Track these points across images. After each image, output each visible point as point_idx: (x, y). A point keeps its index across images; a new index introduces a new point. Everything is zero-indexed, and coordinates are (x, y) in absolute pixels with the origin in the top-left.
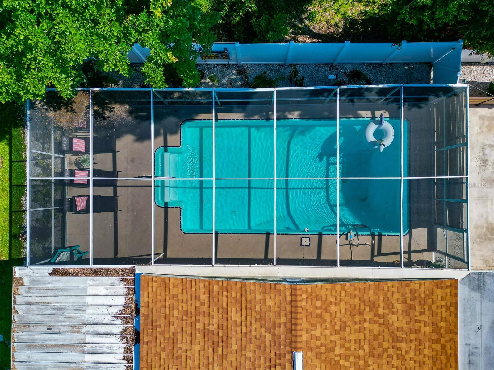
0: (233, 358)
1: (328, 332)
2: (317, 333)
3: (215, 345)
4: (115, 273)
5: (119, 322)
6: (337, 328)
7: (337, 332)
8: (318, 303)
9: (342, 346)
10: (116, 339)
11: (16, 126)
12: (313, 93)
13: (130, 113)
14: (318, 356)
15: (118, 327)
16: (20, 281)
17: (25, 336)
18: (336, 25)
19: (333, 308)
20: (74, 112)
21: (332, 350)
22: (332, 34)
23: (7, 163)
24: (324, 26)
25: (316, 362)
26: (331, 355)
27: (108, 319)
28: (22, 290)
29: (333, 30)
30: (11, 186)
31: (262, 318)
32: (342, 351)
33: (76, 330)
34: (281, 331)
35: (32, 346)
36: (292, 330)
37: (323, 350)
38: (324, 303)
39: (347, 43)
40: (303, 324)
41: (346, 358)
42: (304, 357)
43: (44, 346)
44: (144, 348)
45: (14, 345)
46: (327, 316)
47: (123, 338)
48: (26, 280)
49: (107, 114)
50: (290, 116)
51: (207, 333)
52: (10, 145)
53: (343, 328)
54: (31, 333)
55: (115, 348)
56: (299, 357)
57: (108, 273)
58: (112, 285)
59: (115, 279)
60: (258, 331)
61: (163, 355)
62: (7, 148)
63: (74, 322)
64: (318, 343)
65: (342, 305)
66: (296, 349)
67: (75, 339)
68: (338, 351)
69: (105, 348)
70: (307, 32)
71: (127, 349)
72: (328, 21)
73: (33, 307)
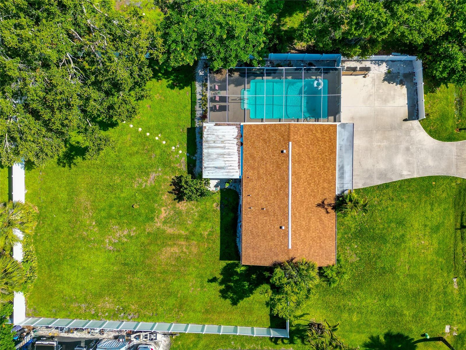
0: (271, 146)
1: (299, 137)
2: (296, 137)
3: (266, 143)
4: (234, 125)
5: (236, 140)
6: (301, 136)
7: (301, 137)
8: (296, 129)
9: (303, 141)
10: (235, 145)
11: (193, 81)
12: (296, 69)
13: (240, 75)
14: (296, 143)
15: (235, 141)
16: (205, 127)
17: (207, 144)
18: (304, 47)
19: (300, 131)
20: (222, 74)
21: (300, 142)
22: (303, 50)
23: (190, 94)
24: (300, 47)
25: (295, 145)
26: (300, 144)
27: (232, 139)
28: (206, 130)
29: (303, 48)
30: (192, 102)
31: (280, 134)
32: (303, 143)
33: (222, 142)
34: (286, 137)
35: (209, 147)
36: (289, 136)
37: (297, 142)
38: (298, 129)
39: (306, 54)
40: (292, 134)
41: (304, 145)
42: (292, 143)
43: (213, 147)
44: (244, 146)
45: (204, 147)
46: (299, 132)
47: (237, 144)
48: (207, 128)
49: (233, 75)
50: (288, 78)
51: (264, 140)
52: (191, 87)
53: (303, 136)
54: (208, 143)
55: (234, 148)
56: (290, 143)
57: (232, 125)
58: (233, 129)
59: (234, 127)
60: (279, 137)
61: (250, 147)
62: (190, 88)
63: (222, 140)
64: (296, 140)
65: (303, 130)
66: (290, 141)
67: (222, 145)
68: (301, 142)
69: (231, 148)
70: (294, 49)
71: (238, 148)
72: (301, 46)
73: (209, 135)
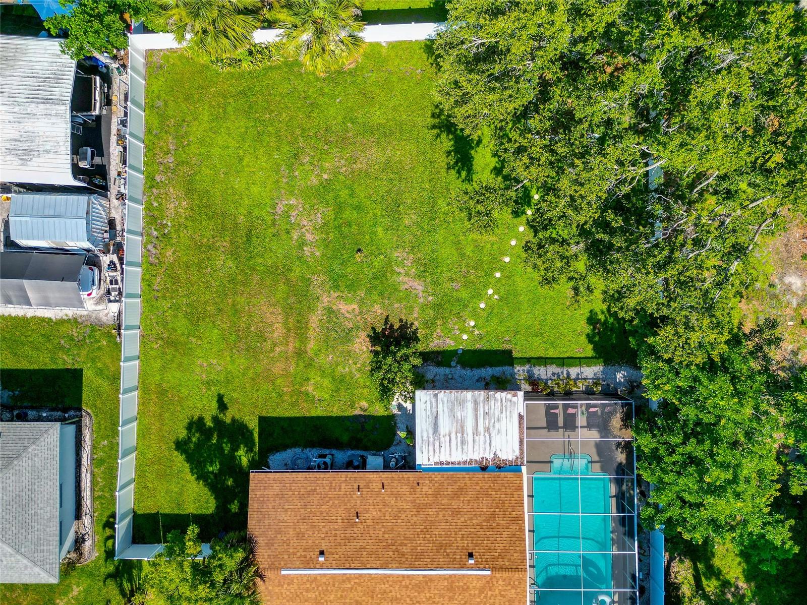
0: (481, 533)
1: (500, 588)
2: (500, 582)
3: (488, 521)
4: (522, 453)
5: (492, 456)
6: (502, 593)
7: (500, 592)
8: (516, 583)
9: (492, 595)
10: (481, 455)
11: (605, 362)
14: (488, 582)
15: (489, 456)
16: (515, 395)
17: (481, 398)
18: (676, 578)
19: (513, 591)
20: (621, 429)
21: (490, 590)
22: (670, 575)
23: (578, 355)
24: (676, 570)
25: (484, 581)
26: (487, 589)
27: (494, 449)
28: (509, 396)
29: (673, 575)
30: (563, 358)
31: (506, 550)
32: (489, 595)
33: (487, 429)
34: (500, 562)
35: (476, 403)
36: (502, 568)
37: (491, 585)
38: (516, 586)
39: (664, 593)
40: (506, 575)
41: (485, 597)
42: (488, 575)
43: (476, 410)
44: (480, 475)
45: (476, 393)
46: (509, 587)
47: (483, 458)
48: (515, 399)
49: (620, 450)
51: (493, 516)
52: (592, 358)
53: (502, 596)
54: (484, 401)
55: (476, 453)
56: (488, 573)
57: (521, 449)
58: (514, 451)
59: (517, 453)
60: (499, 547)
61: (478, 488)
62: (590, 356)
63: (491, 428)
64: (495, 583)
65: (515, 596)
66: (492, 571)
67: (481, 428)
68: (490, 593)
69: (476, 447)
70: (671, 559)
71: (476, 461)
72: (678, 572)
73: (499, 403)
